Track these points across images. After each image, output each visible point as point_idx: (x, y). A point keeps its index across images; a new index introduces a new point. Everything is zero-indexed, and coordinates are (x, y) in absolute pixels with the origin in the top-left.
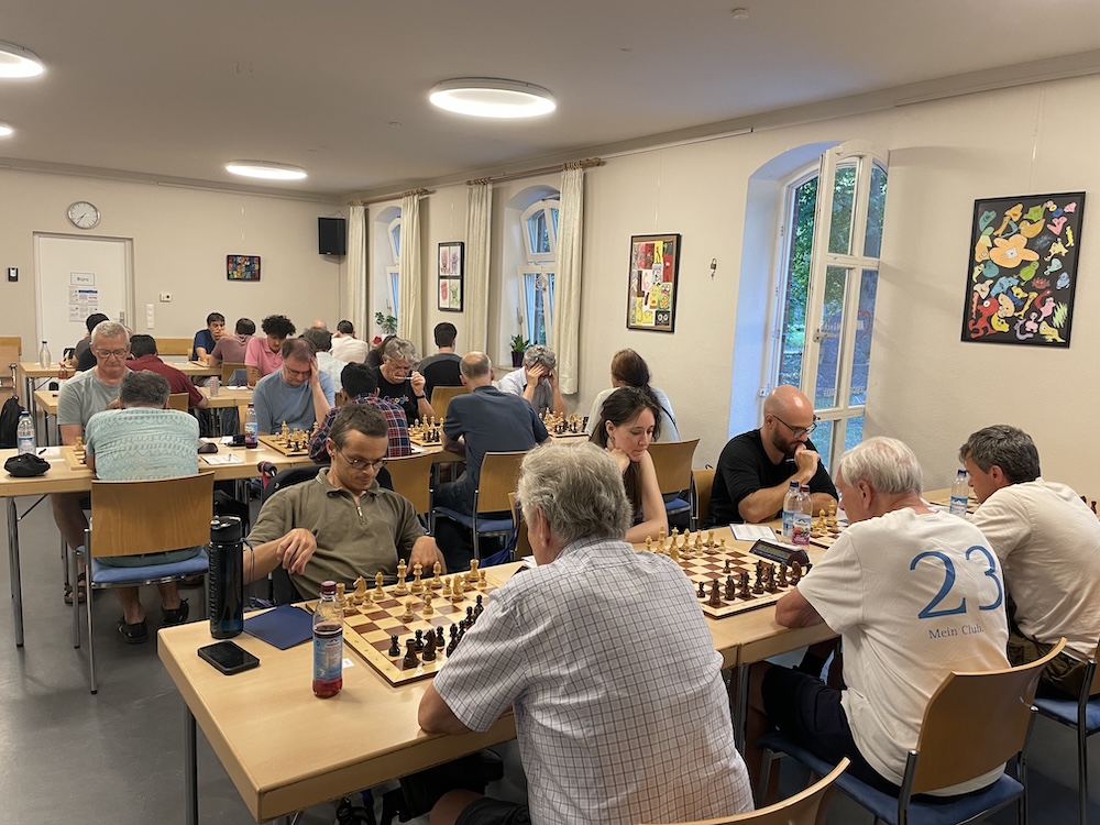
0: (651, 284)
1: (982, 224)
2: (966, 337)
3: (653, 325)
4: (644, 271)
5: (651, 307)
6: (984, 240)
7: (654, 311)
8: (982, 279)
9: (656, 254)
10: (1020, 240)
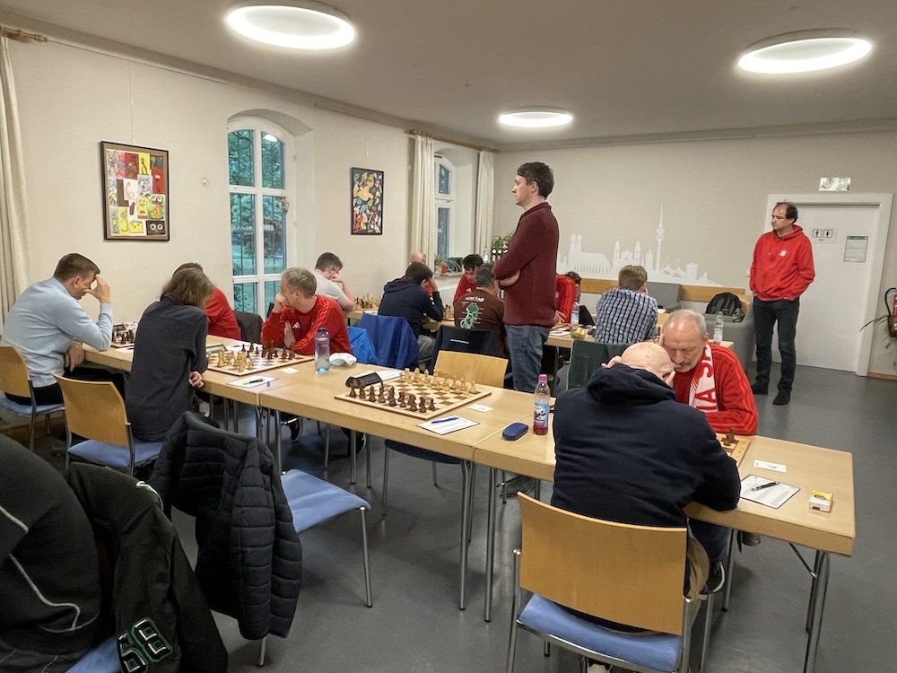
0: (137, 195)
1: (355, 180)
2: (353, 233)
3: (145, 234)
4: (126, 181)
5: (139, 217)
6: (356, 187)
7: (144, 221)
8: (357, 205)
9: (141, 166)
10: (367, 188)
